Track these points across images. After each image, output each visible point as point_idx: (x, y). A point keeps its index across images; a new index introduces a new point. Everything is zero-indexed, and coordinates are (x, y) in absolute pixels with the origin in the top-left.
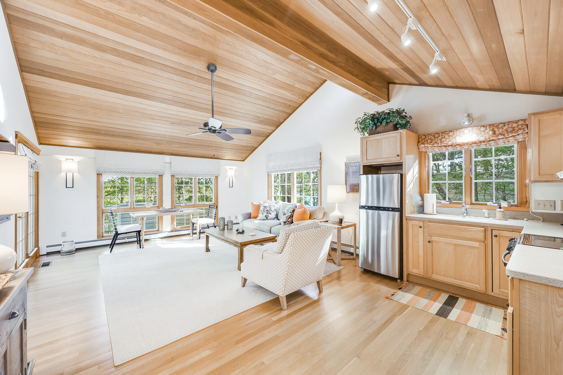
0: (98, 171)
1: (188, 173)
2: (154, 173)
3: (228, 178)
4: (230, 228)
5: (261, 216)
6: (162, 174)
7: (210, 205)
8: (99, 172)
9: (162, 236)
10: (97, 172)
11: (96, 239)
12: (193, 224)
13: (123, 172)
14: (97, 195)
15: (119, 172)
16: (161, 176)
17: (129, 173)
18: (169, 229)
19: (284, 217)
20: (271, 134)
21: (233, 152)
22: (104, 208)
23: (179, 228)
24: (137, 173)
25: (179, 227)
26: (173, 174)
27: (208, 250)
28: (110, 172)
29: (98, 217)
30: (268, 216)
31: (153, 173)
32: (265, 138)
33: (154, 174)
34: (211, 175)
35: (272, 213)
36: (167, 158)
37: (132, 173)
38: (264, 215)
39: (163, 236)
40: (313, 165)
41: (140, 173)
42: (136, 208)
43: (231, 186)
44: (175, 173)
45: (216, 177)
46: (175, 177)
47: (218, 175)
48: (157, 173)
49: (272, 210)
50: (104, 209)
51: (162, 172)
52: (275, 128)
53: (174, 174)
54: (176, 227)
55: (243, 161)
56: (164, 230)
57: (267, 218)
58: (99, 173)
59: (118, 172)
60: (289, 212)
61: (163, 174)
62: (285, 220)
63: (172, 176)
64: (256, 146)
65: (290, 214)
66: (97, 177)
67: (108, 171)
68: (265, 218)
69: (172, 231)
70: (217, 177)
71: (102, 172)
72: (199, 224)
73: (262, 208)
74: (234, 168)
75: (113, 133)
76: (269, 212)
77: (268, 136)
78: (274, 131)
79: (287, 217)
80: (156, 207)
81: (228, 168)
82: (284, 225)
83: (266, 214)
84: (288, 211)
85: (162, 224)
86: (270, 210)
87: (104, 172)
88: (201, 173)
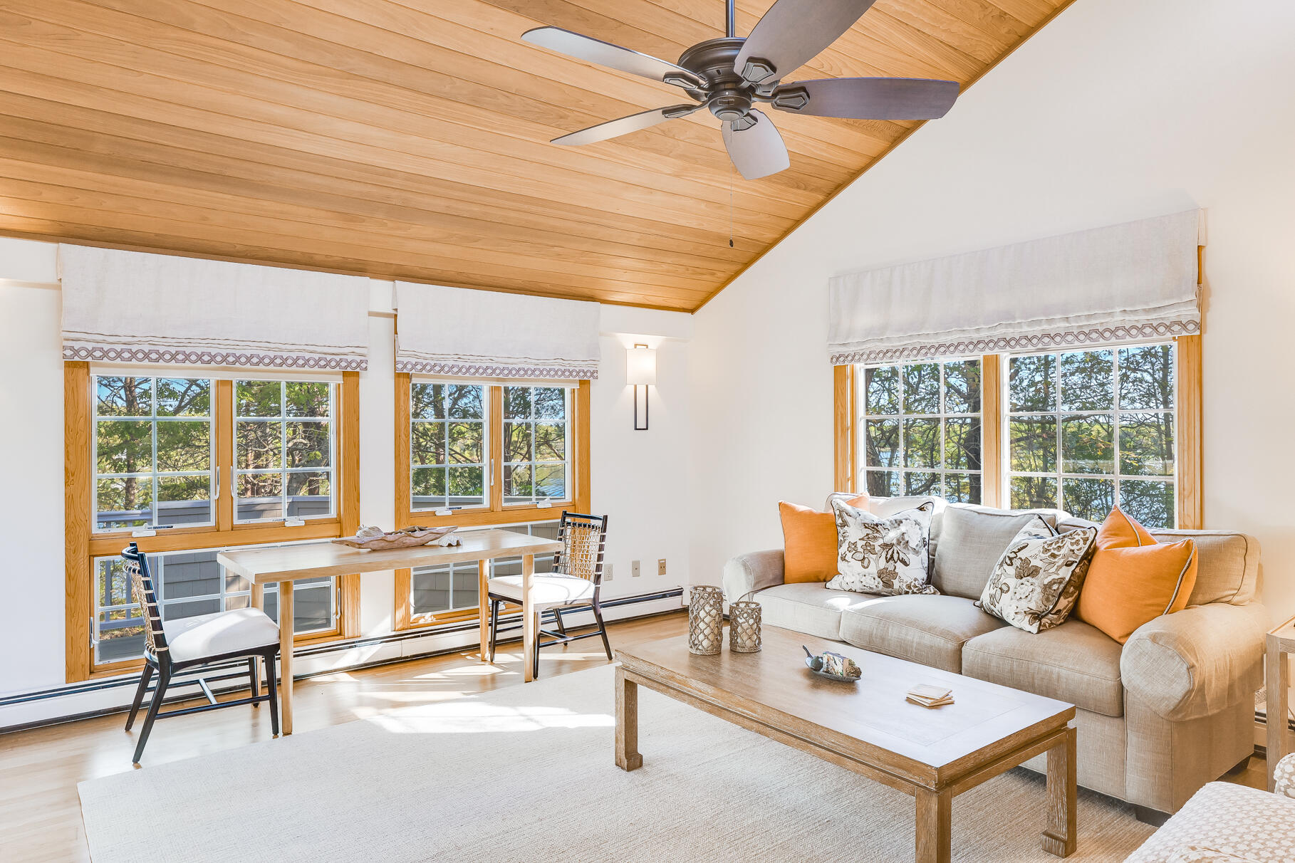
0: (72, 348)
1: (467, 365)
2: (323, 363)
3: (630, 389)
4: (749, 643)
5: (851, 572)
6: (359, 365)
7: (565, 514)
8: (76, 352)
9: (358, 660)
10: (69, 353)
11: (59, 681)
12: (496, 604)
13: (187, 357)
14: (66, 469)
15: (167, 357)
16: (351, 376)
17: (213, 358)
18: (385, 627)
19: (1027, 588)
20: (855, 174)
21: (665, 267)
22: (96, 529)
23: (429, 621)
24: (249, 359)
25: (428, 617)
26: (405, 366)
27: (632, 760)
28: (126, 355)
29: (70, 577)
30: (894, 574)
31: (317, 363)
32: (821, 197)
33: (325, 366)
34: (563, 372)
35: (911, 557)
36: (380, 292)
37: (225, 359)
38: (873, 569)
39: (364, 660)
40: (1146, 311)
41: (261, 360)
42: (240, 528)
43: (641, 424)
44: (414, 361)
45: (582, 383)
46: (414, 381)
47: (592, 374)
48: (338, 364)
49: (912, 544)
50: (99, 537)
51: (358, 359)
52: (883, 144)
53: (409, 366)
54: (414, 617)
55: (692, 311)
56: (362, 631)
57: (888, 584)
58: (76, 359)
59: (161, 356)
60: (1060, 561)
61: (363, 365)
62: (1035, 603)
63: (398, 376)
64: (769, 236)
65: (1066, 573)
66: (67, 381)
67: (118, 348)
68: (876, 584)
69: (398, 637)
70: (584, 384)
71: (90, 353)
72: (535, 606)
73: (854, 533)
74: (654, 341)
75: (148, 156)
76: (896, 556)
77: (839, 187)
78: (874, 160)
79: (1047, 587)
80: (331, 521)
81: (628, 340)
82: (1039, 631)
83: (882, 563)
84: (1054, 556)
85: (356, 600)
86: (899, 543)
87: (98, 354)
88: (521, 366)
